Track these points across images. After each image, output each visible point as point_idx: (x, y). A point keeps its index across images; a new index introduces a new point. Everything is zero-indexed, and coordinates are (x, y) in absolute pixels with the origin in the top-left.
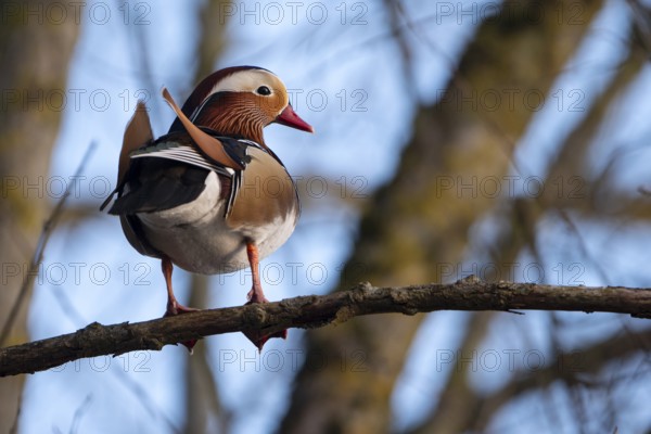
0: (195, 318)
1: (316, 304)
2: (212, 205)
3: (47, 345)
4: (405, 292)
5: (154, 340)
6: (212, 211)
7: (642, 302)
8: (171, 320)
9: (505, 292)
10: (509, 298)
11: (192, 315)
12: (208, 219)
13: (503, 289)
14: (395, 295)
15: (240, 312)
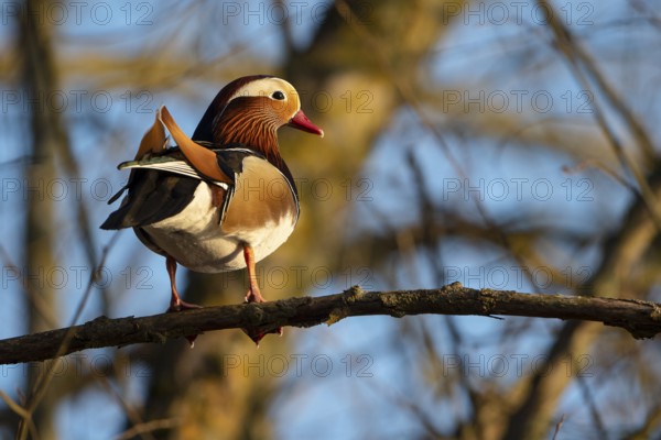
0: (196, 314)
1: (310, 305)
2: (204, 213)
3: (57, 336)
4: (394, 296)
5: (158, 334)
6: (204, 218)
7: (615, 311)
8: (174, 316)
9: (488, 299)
10: (491, 305)
11: (193, 312)
12: (202, 226)
13: (486, 296)
14: (385, 299)
15: (239, 310)
